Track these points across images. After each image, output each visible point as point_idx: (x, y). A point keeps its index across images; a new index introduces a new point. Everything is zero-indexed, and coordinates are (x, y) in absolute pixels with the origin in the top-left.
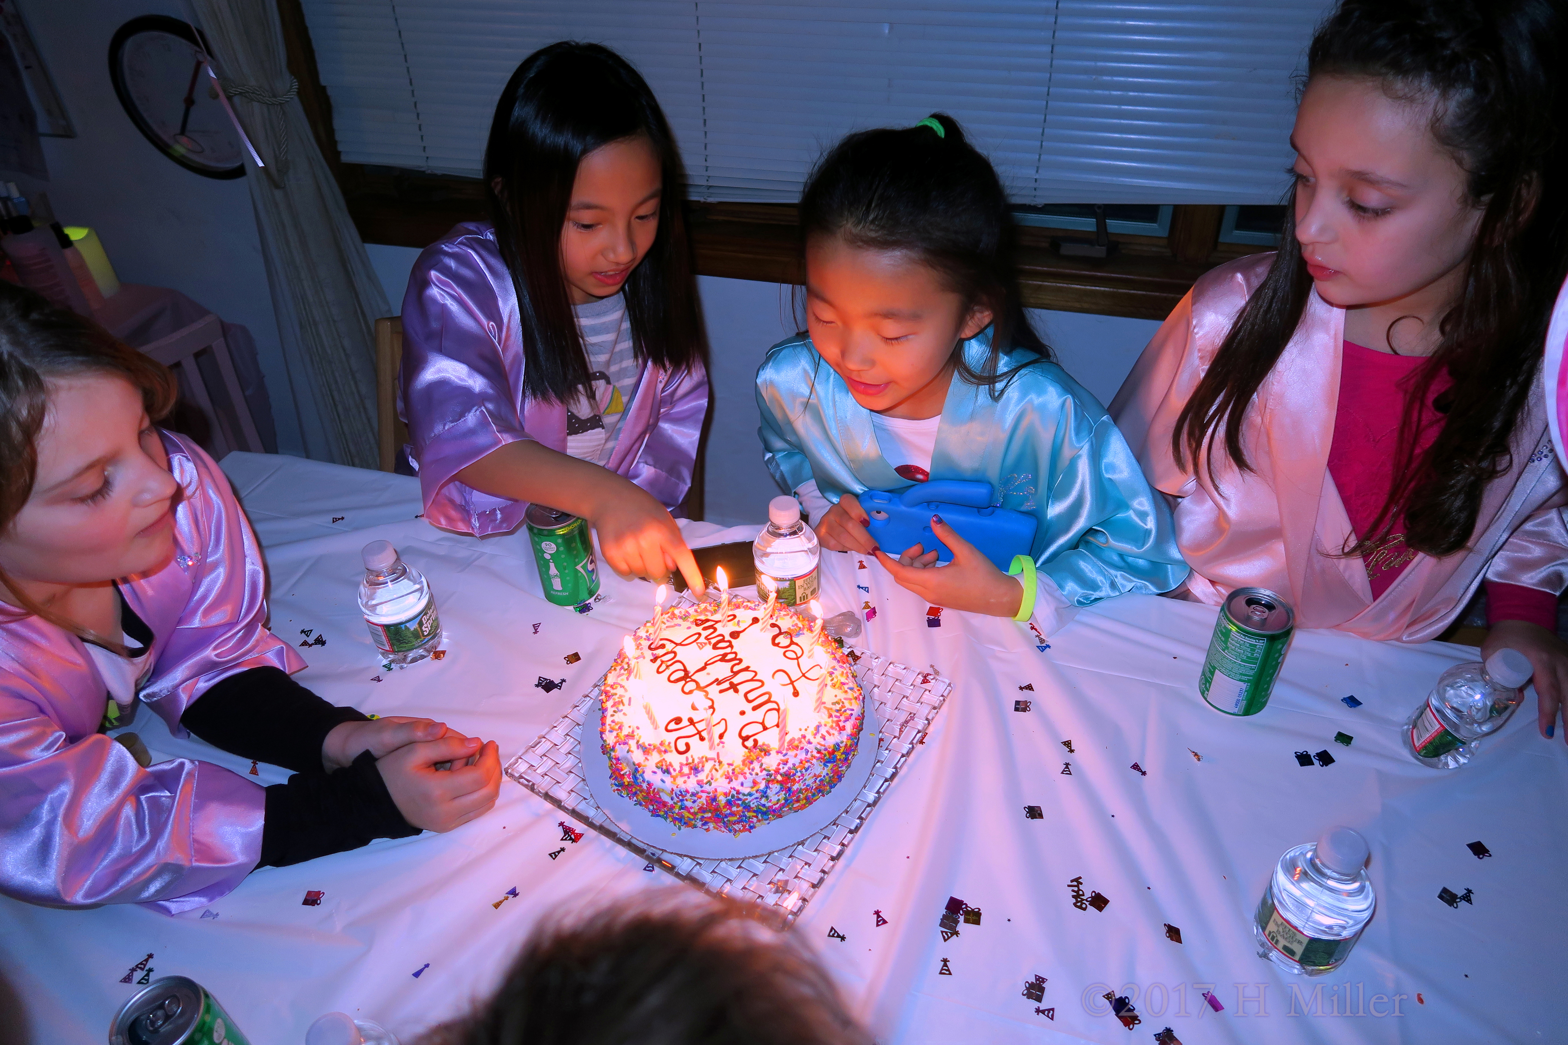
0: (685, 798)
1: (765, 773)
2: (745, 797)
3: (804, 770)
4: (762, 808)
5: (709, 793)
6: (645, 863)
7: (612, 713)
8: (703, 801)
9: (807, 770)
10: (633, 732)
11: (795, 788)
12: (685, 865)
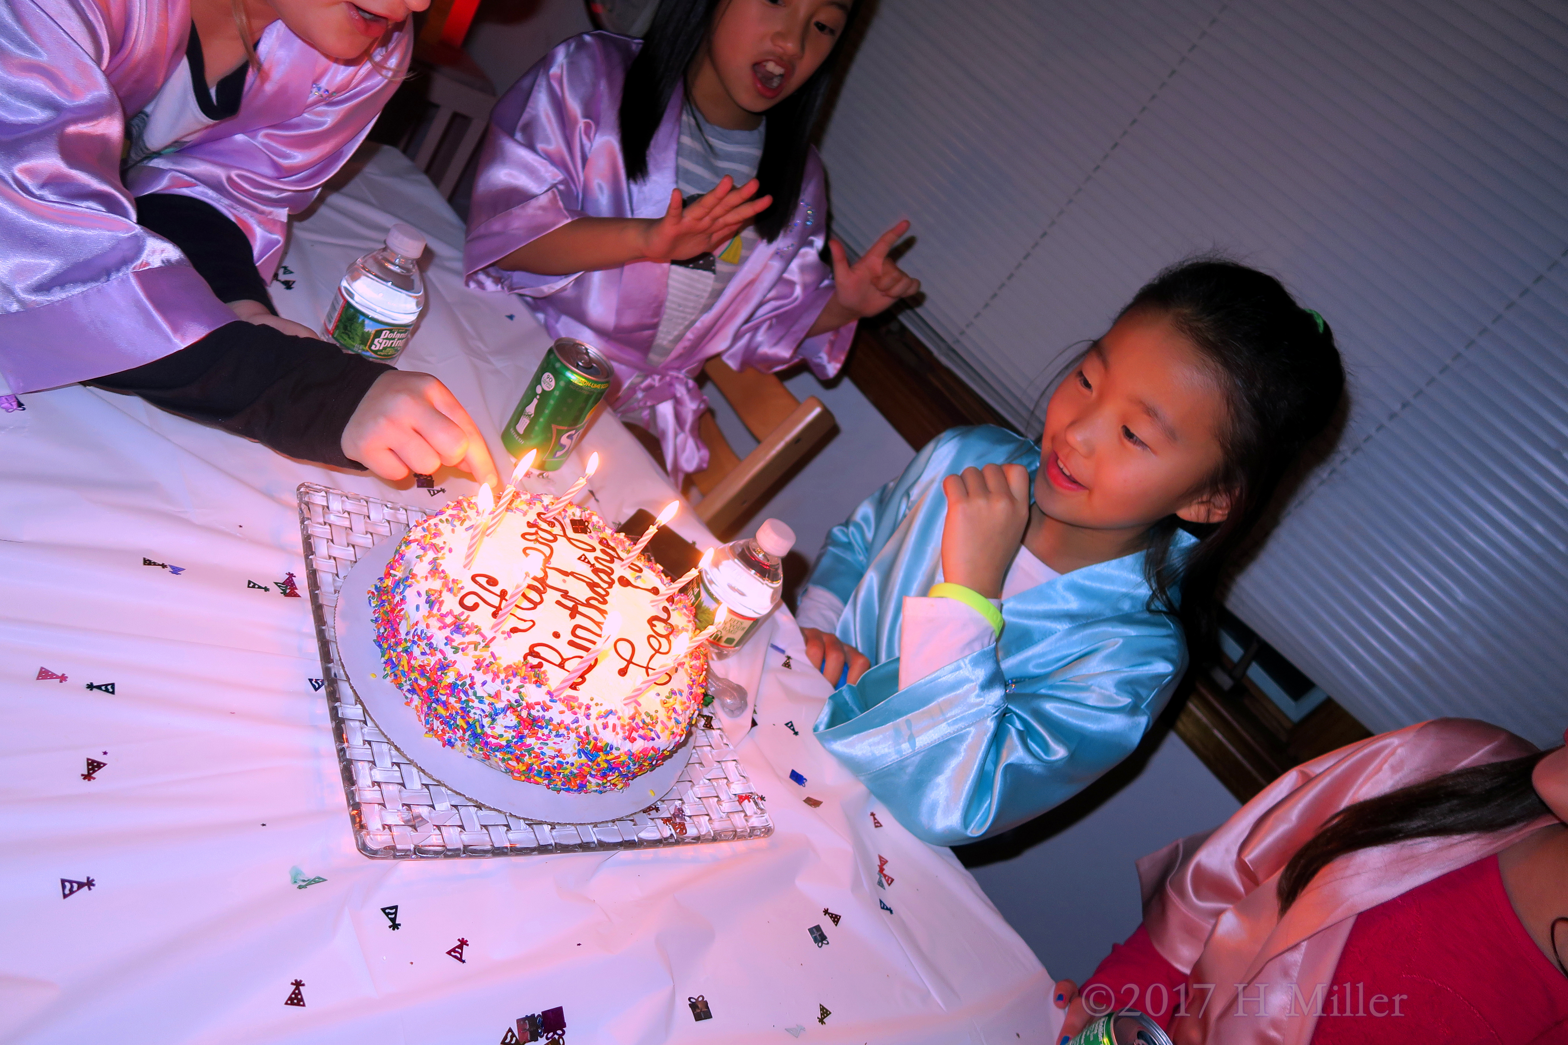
0: (419, 642)
1: (517, 696)
2: (473, 698)
3: (554, 733)
4: (478, 727)
5: (445, 658)
6: (319, 675)
7: (444, 519)
8: (432, 661)
9: (557, 736)
10: (442, 548)
11: (529, 741)
12: (351, 711)
